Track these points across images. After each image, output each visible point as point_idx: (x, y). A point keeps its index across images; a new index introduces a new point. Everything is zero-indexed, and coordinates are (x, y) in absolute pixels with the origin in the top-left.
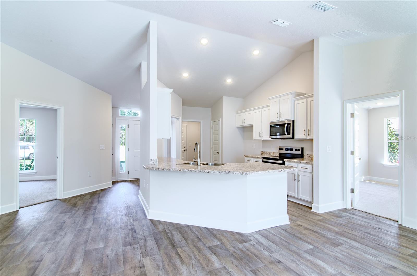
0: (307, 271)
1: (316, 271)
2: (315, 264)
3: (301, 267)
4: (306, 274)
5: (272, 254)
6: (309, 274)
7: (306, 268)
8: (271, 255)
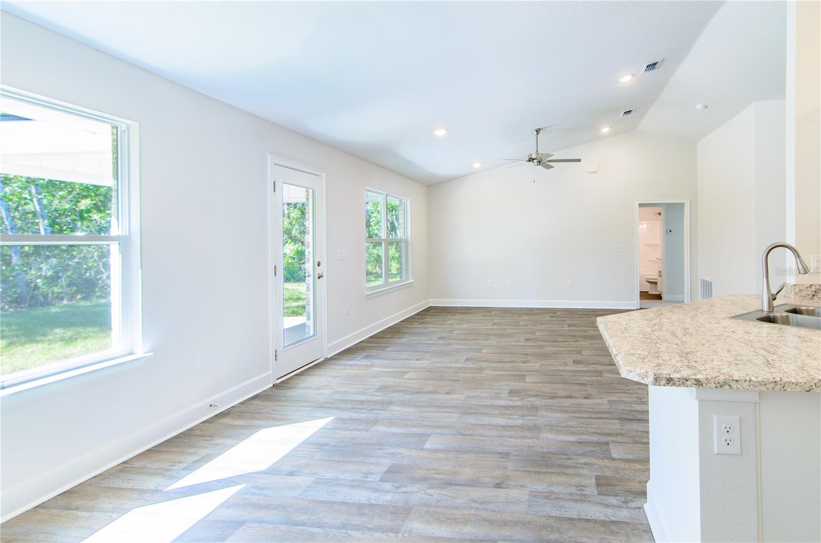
0: (449, 498)
1: (437, 507)
2: (449, 521)
3: (462, 499)
4: (446, 493)
5: (314, 479)
6: (441, 496)
7: (455, 502)
8: (314, 476)
